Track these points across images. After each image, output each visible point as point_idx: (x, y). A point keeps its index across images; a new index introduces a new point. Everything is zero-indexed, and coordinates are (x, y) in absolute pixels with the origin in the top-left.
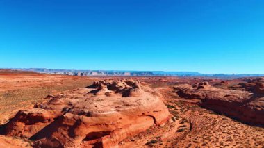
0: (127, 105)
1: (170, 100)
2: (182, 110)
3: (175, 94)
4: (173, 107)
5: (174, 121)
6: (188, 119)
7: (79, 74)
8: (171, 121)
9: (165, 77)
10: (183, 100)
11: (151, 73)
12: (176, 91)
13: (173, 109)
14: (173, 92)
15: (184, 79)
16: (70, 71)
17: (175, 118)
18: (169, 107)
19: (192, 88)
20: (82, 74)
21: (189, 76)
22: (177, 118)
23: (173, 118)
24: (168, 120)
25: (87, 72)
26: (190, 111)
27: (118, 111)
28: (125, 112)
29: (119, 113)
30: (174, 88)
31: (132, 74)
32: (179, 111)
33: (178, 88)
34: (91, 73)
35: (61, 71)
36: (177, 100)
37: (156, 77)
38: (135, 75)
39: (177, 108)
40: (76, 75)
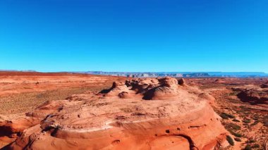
0: (139, 114)
1: (226, 105)
2: (246, 122)
3: (234, 97)
4: (231, 117)
5: (232, 143)
6: (258, 142)
7: (131, 76)
8: (225, 144)
9: (222, 78)
10: (247, 105)
11: (206, 74)
12: (237, 93)
13: (230, 120)
14: (232, 94)
15: (246, 79)
16: (123, 73)
17: (233, 137)
18: (224, 116)
19: (260, 89)
20: (133, 76)
21: (253, 76)
22: (238, 137)
23: (229, 139)
24: (219, 143)
25: (139, 74)
26: (260, 125)
27: (119, 124)
28: (131, 129)
29: (118, 130)
30: (234, 90)
31: (184, 75)
32: (240, 123)
33: (238, 90)
34: (143, 75)
35: (115, 73)
36: (238, 105)
37: (212, 78)
38: (187, 76)
39: (237, 118)
40: (128, 76)
